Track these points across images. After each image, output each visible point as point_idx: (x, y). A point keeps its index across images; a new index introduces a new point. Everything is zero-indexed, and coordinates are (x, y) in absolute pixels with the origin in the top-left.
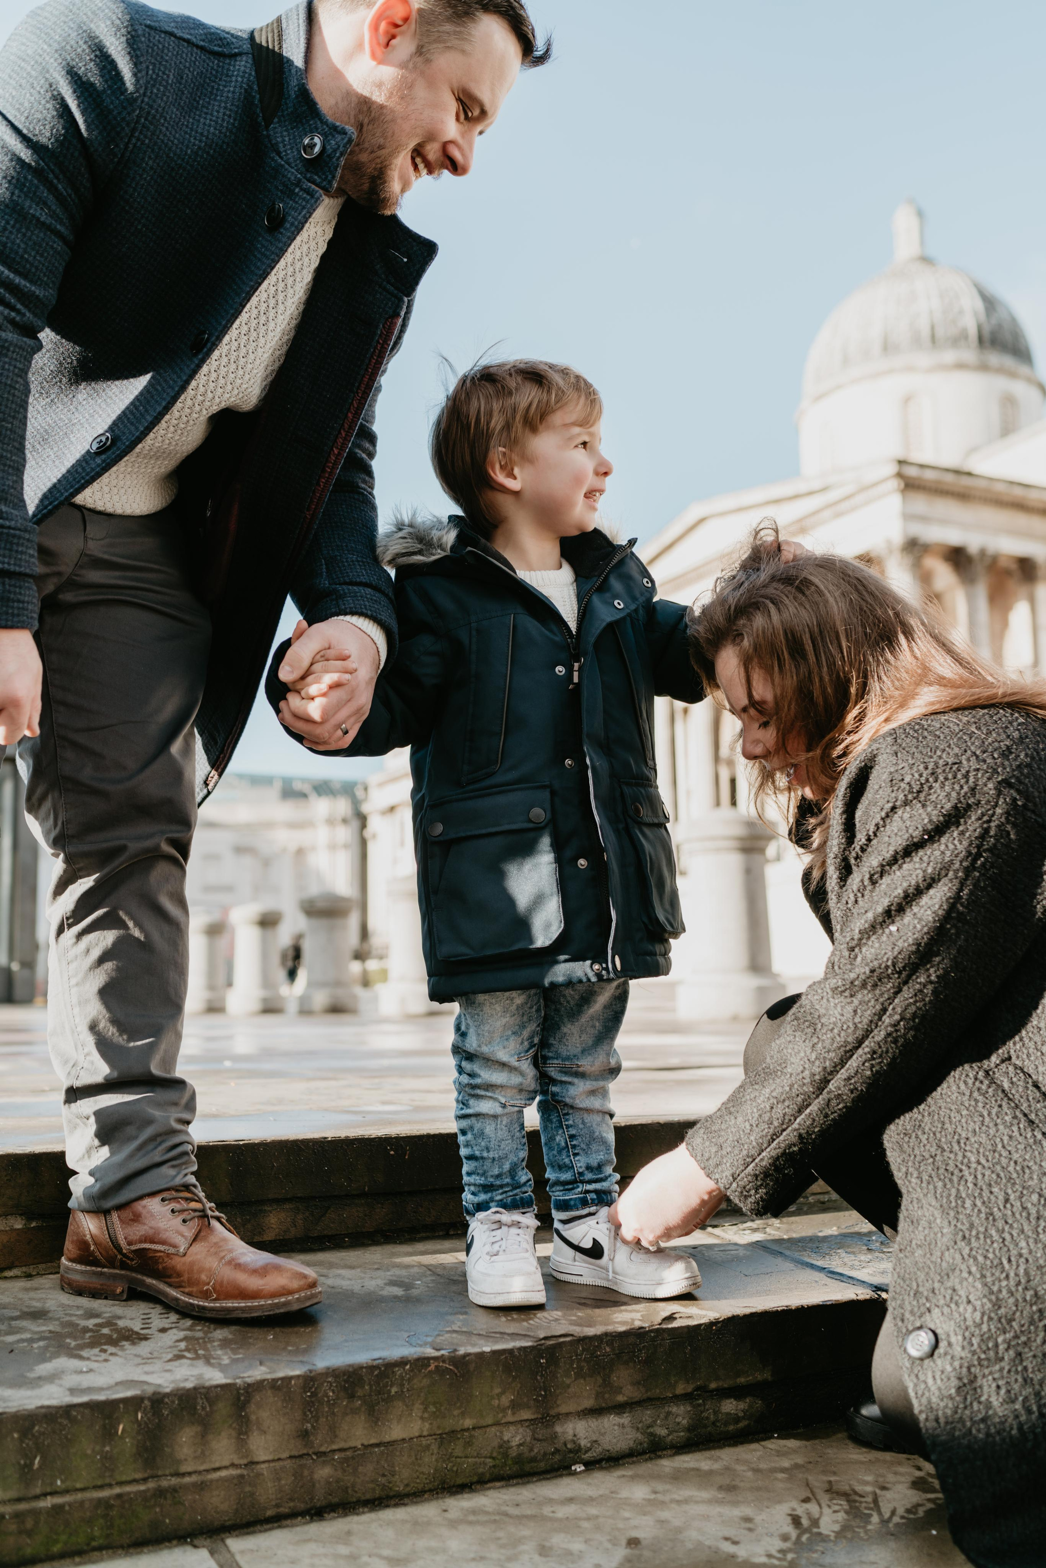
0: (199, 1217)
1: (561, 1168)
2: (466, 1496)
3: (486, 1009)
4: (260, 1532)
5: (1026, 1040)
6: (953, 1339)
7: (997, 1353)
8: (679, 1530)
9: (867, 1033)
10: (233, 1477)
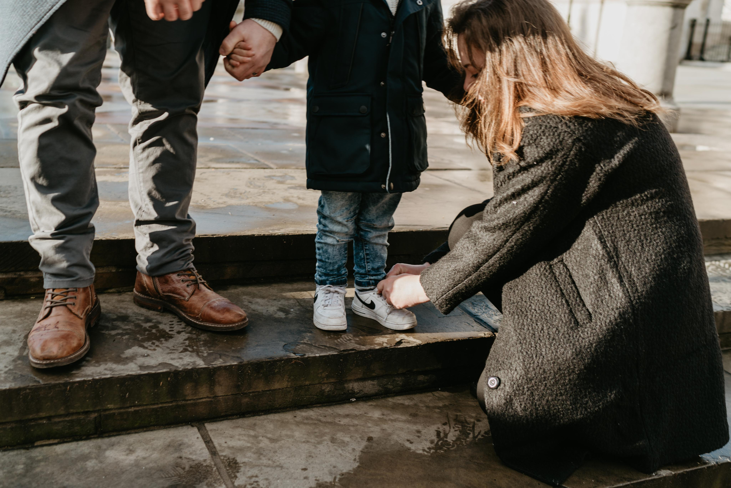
0: (194, 284)
1: (361, 267)
2: (304, 410)
3: (333, 196)
4: (219, 421)
5: (571, 253)
6: (506, 384)
7: (523, 392)
8: (390, 435)
9: (498, 250)
10: (207, 402)
